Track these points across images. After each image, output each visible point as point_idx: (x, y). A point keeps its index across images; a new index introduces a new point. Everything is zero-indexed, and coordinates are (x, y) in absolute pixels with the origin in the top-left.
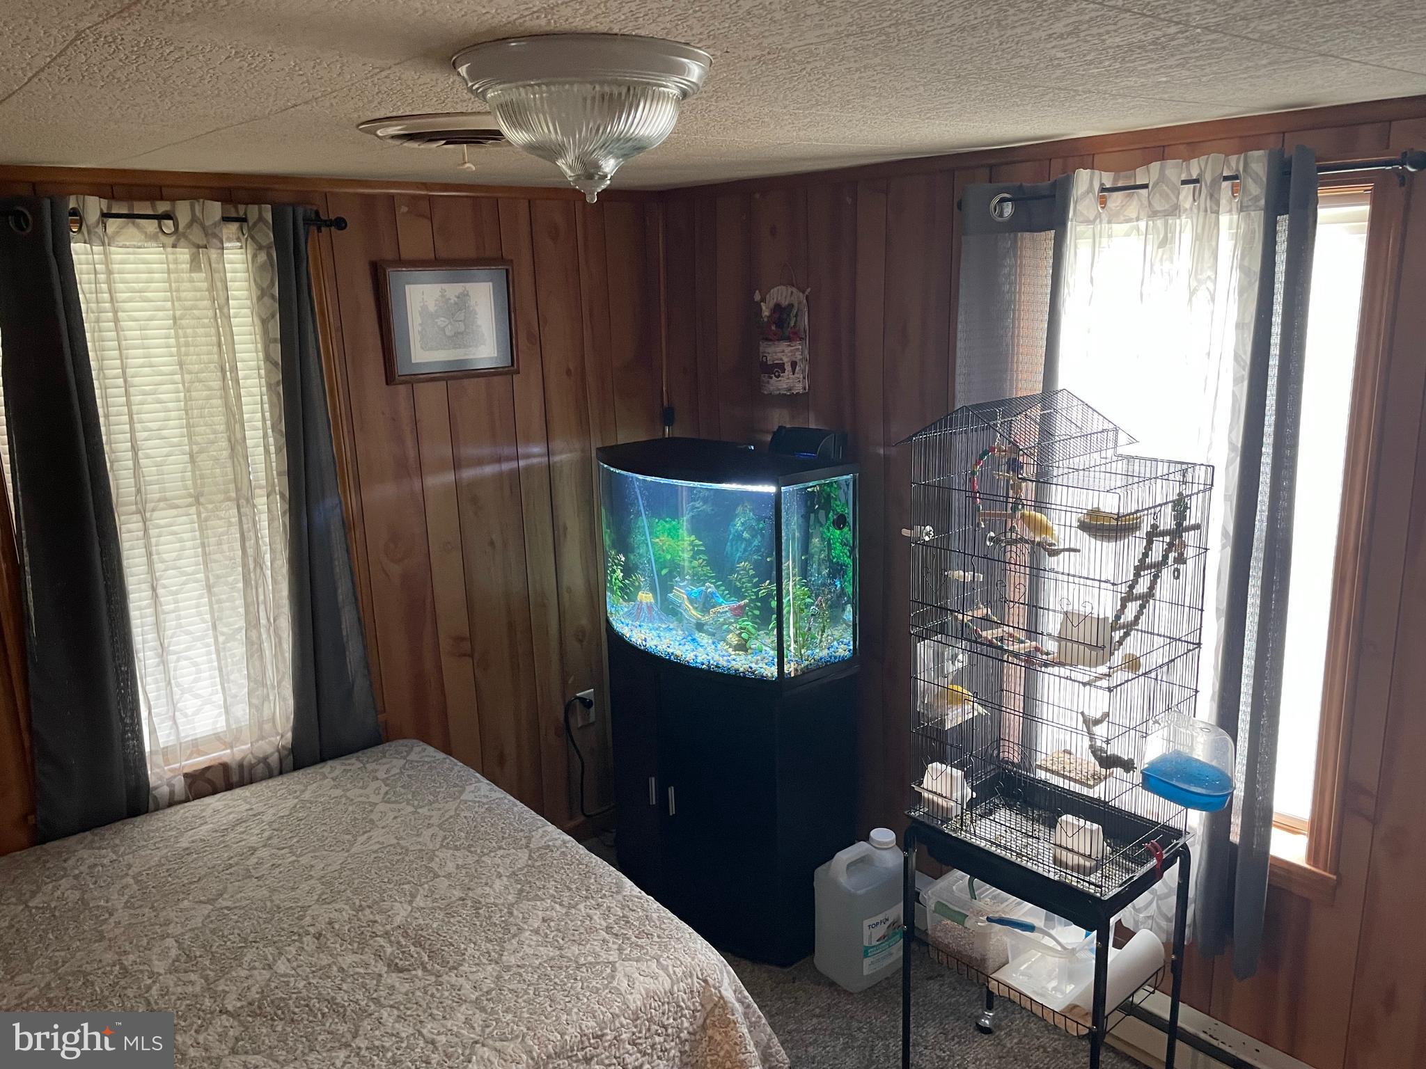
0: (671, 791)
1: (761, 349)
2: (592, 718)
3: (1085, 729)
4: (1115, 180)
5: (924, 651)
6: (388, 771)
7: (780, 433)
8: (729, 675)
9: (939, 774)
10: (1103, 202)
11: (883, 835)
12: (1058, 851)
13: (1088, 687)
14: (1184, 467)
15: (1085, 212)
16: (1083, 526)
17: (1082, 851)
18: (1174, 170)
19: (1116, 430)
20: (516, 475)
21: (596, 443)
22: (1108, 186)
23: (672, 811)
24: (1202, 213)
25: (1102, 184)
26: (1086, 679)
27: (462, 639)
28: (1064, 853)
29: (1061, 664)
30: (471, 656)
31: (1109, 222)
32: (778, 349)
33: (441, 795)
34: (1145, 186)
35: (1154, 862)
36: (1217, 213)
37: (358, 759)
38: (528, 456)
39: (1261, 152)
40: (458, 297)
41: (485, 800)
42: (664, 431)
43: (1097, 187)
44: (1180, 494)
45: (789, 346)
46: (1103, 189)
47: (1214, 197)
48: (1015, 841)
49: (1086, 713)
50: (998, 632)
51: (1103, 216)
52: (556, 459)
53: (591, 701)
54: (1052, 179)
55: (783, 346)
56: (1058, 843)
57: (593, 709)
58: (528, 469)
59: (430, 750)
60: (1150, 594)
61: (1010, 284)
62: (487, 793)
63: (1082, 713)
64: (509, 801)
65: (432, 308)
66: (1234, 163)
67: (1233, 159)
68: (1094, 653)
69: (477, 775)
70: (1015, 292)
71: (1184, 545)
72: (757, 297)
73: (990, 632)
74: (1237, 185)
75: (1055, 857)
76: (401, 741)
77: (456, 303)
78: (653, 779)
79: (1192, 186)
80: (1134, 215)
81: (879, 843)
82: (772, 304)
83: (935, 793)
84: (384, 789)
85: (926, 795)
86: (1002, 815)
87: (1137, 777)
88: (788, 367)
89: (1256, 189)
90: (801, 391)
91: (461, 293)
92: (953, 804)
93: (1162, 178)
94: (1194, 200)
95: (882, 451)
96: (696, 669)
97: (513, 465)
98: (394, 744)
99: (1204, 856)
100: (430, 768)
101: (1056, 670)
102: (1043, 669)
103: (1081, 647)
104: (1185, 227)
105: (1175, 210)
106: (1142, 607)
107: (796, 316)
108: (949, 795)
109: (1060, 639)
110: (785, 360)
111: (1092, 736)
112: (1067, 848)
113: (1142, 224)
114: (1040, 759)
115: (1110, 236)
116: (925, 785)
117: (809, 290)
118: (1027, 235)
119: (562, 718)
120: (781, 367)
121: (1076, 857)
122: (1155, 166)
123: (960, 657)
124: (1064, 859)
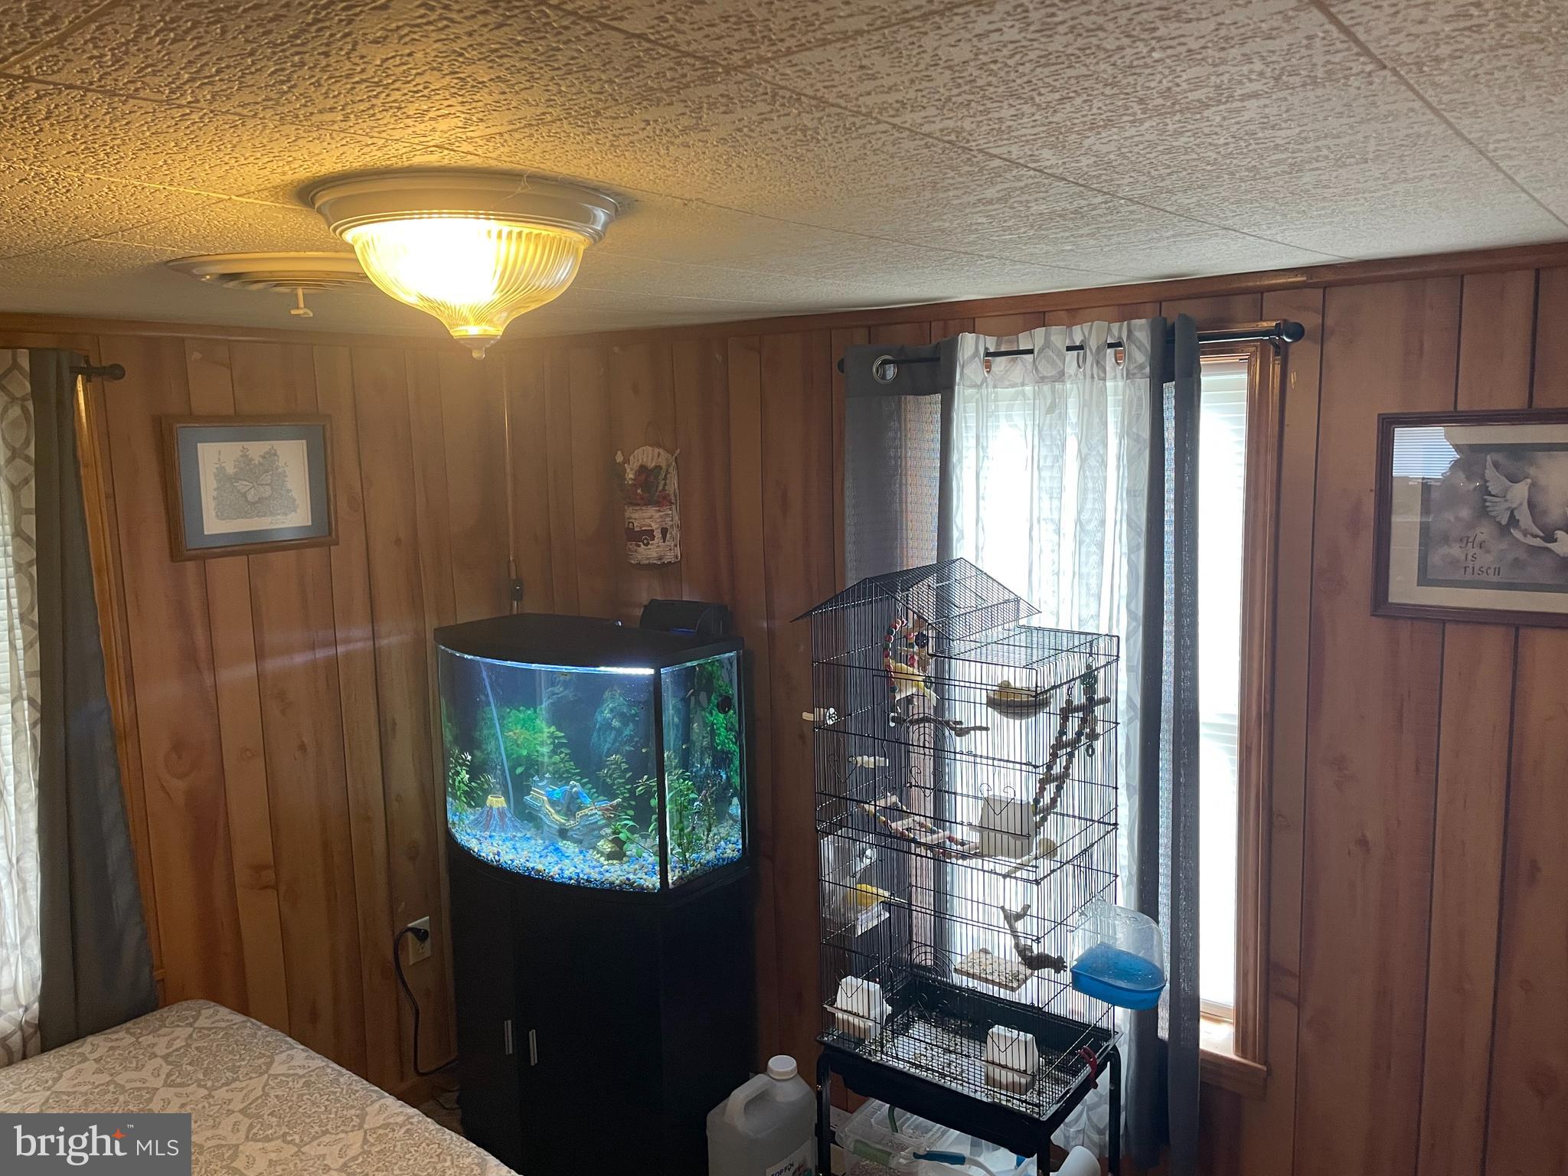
0: (532, 1034)
1: (627, 515)
2: (428, 954)
3: (1007, 926)
4: (998, 344)
5: (828, 848)
6: (169, 1045)
7: (652, 607)
8: (603, 891)
9: (854, 990)
10: (988, 366)
11: (782, 1064)
12: (991, 1068)
13: (1008, 879)
14: (1089, 638)
15: (973, 377)
16: (992, 703)
17: (1016, 1067)
18: (1058, 336)
19: (1017, 600)
20: (333, 664)
21: (431, 623)
22: (992, 350)
23: (534, 1060)
24: (1088, 380)
25: (986, 349)
26: (1005, 870)
27: (266, 867)
28: (997, 1070)
29: (980, 855)
30: (276, 887)
31: (995, 387)
32: (648, 515)
33: (243, 1071)
34: (1031, 352)
35: (1088, 1069)
36: (1104, 379)
37: (128, 1031)
38: (347, 641)
39: (1143, 321)
40: (264, 457)
41: (301, 1072)
42: (511, 606)
43: (982, 352)
44: (1089, 667)
45: (659, 511)
46: (988, 354)
47: (1099, 363)
48: (938, 1060)
49: (1007, 907)
50: (908, 822)
51: (989, 380)
52: (384, 642)
53: (426, 932)
54: (934, 342)
55: (651, 511)
56: (990, 1059)
57: (428, 942)
58: (348, 656)
59: (224, 1012)
60: (1065, 775)
61: (896, 448)
62: (304, 1063)
63: (1003, 908)
64: (333, 1069)
65: (230, 470)
66: (1118, 330)
67: (1115, 326)
68: (1019, 843)
69: (288, 1039)
70: (900, 457)
71: (1095, 720)
72: (619, 458)
73: (900, 823)
74: (1121, 351)
75: (987, 1076)
76: (185, 1004)
77: (261, 464)
78: (510, 1022)
79: (1075, 352)
80: (1019, 381)
81: (779, 1074)
82: (636, 466)
83: (850, 1012)
84: (166, 1068)
85: (840, 1015)
86: (918, 1029)
87: (1066, 977)
88: (658, 534)
89: (1141, 357)
90: (673, 561)
91: (267, 453)
92: (871, 1024)
93: (1047, 344)
94: (1079, 366)
95: (765, 625)
96: (562, 884)
97: (331, 652)
98: (175, 1007)
99: (1133, 1057)
100: (226, 1036)
101: (973, 862)
102: (960, 862)
103: (1005, 837)
104: (1073, 392)
105: (1061, 376)
106: (1059, 788)
107: (665, 479)
108: (866, 1015)
109: (981, 828)
110: (654, 526)
111: (1014, 933)
112: (999, 1065)
113: (1028, 389)
114: (957, 961)
115: (996, 400)
116: (838, 1004)
117: (678, 451)
118: (910, 398)
119: (390, 956)
120: (650, 534)
121: (1010, 1074)
122: (1040, 332)
123: (868, 852)
124: (997, 1077)
